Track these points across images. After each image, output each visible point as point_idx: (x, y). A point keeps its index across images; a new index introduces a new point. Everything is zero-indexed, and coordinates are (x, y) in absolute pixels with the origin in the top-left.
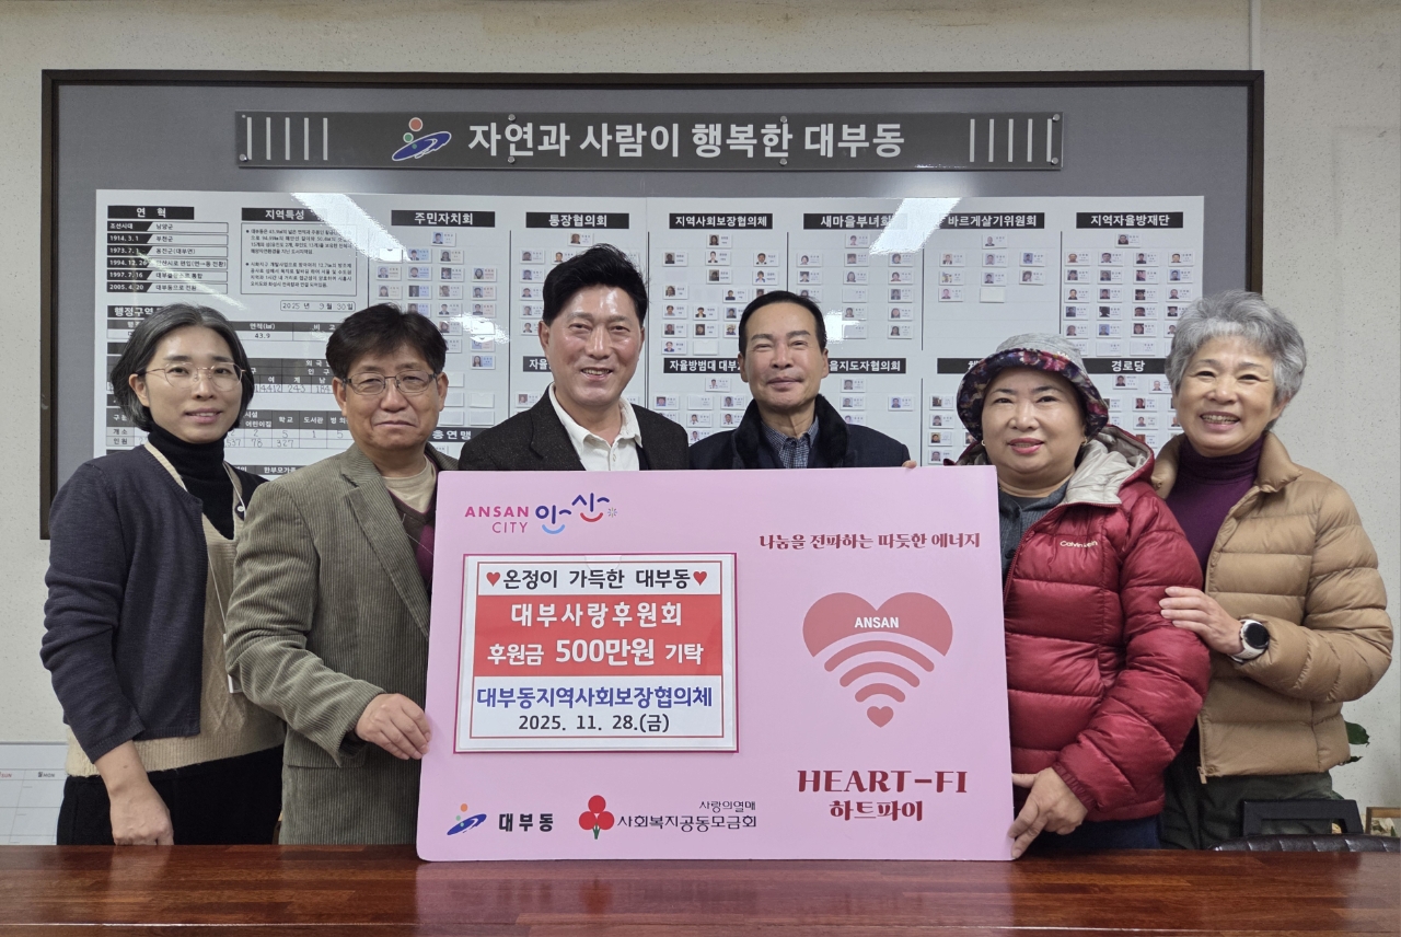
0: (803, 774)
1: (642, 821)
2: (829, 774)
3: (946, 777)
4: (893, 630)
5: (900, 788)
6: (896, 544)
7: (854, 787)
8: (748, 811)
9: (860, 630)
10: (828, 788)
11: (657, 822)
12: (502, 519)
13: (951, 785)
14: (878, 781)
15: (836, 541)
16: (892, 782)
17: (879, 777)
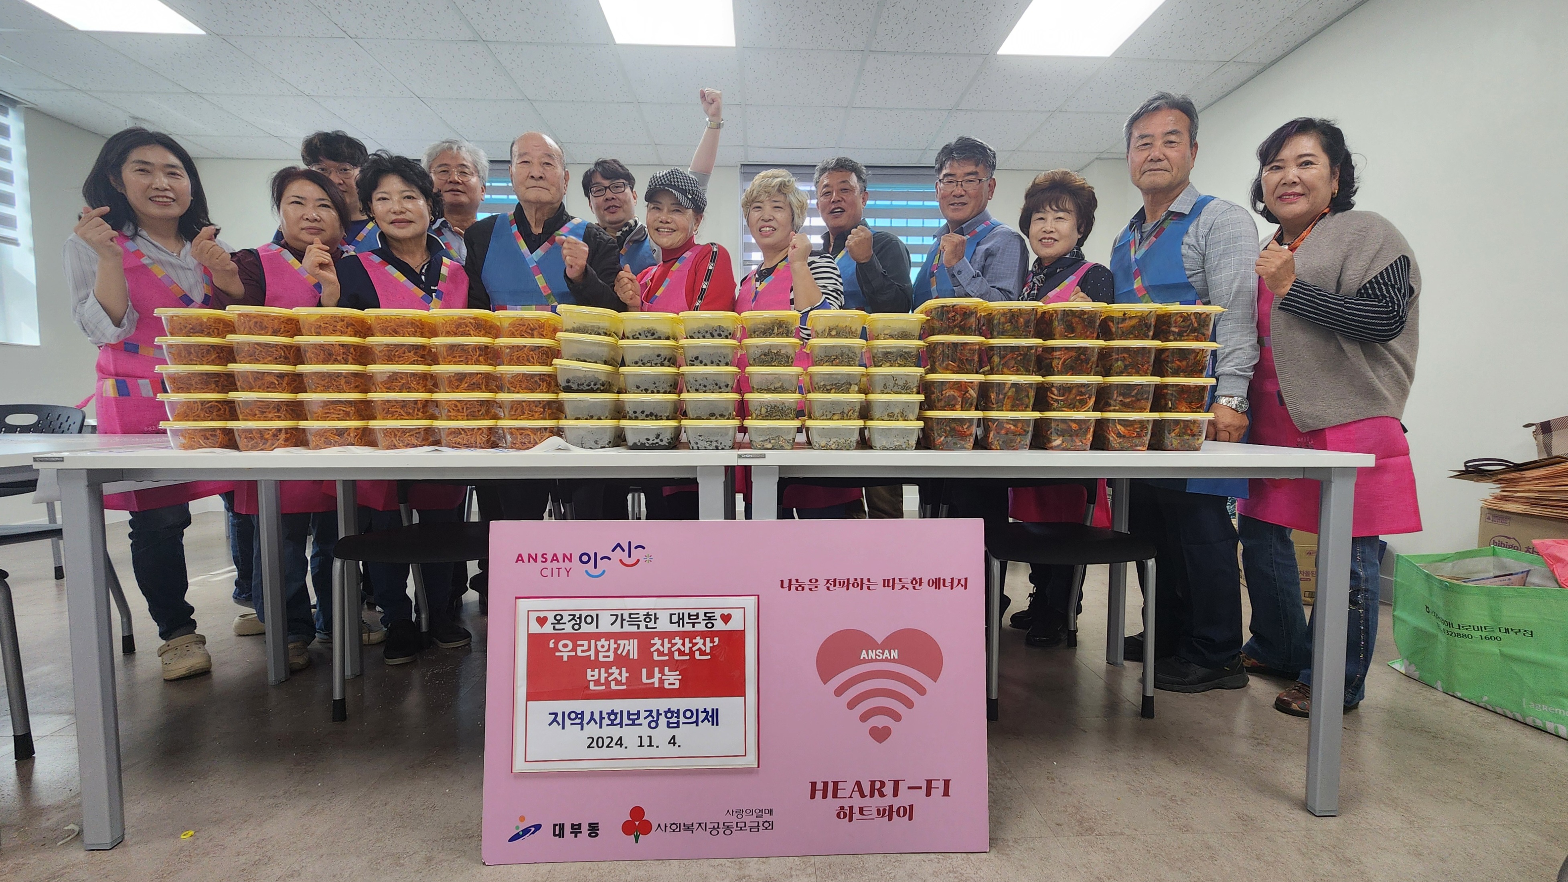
0: (814, 784)
1: (676, 827)
2: (836, 784)
3: (934, 784)
4: (894, 661)
5: (895, 794)
6: (898, 586)
7: (856, 795)
8: (767, 817)
9: (865, 661)
10: (835, 796)
11: (689, 828)
12: (548, 564)
13: (938, 792)
14: (877, 789)
15: (846, 584)
16: (888, 789)
17: (878, 785)
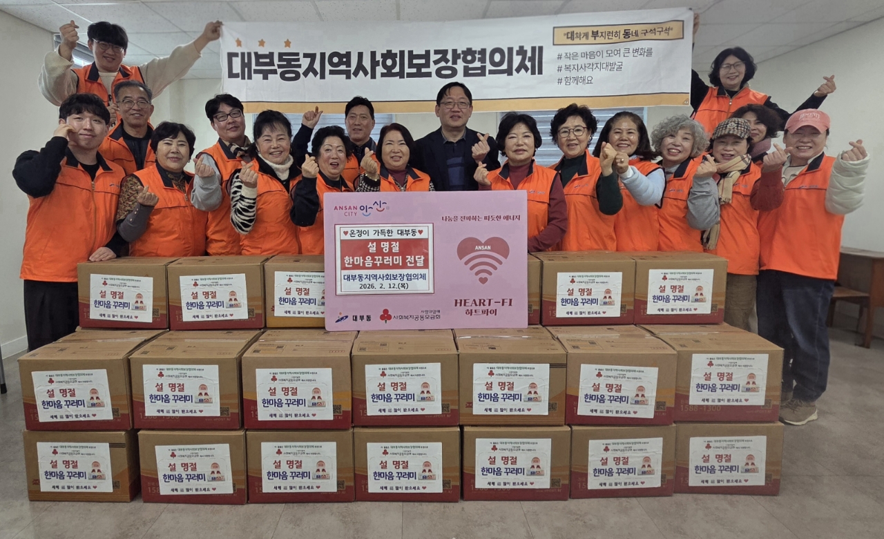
0: (456, 301)
1: (401, 317)
2: (465, 300)
3: (505, 301)
4: (489, 250)
5: (489, 305)
6: (490, 219)
7: (474, 305)
8: (437, 313)
9: (477, 250)
10: (465, 305)
11: (406, 317)
12: (347, 210)
13: (507, 304)
14: (482, 302)
15: (469, 218)
16: (487, 303)
17: (482, 301)
